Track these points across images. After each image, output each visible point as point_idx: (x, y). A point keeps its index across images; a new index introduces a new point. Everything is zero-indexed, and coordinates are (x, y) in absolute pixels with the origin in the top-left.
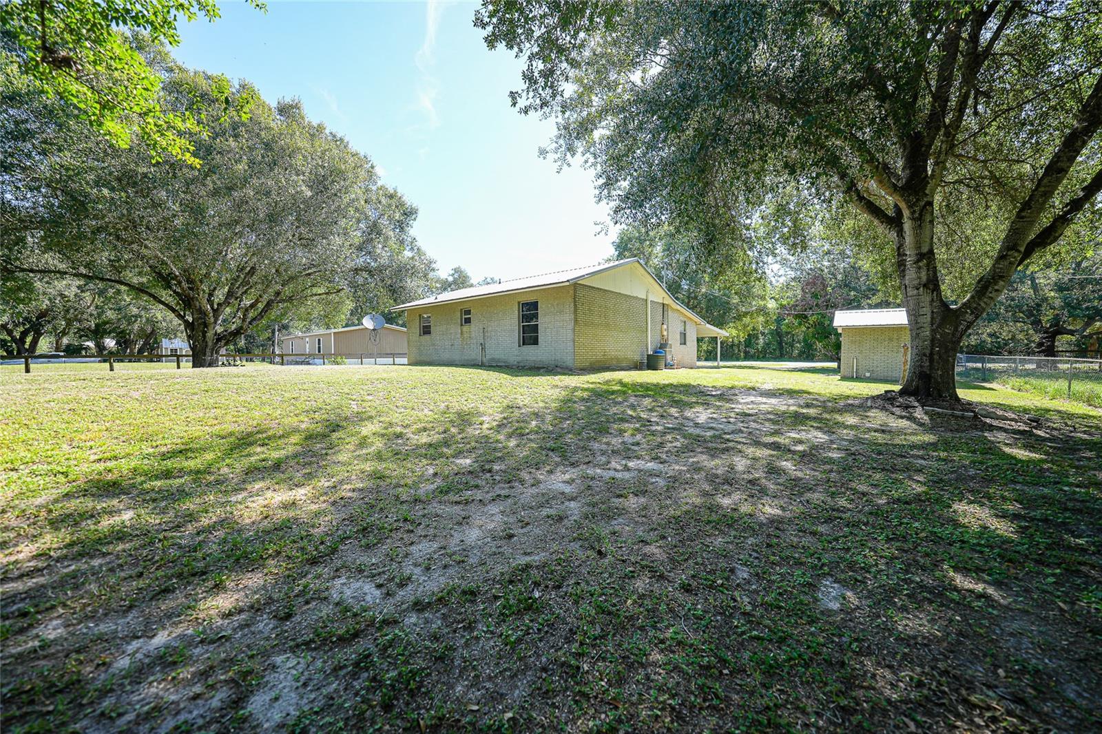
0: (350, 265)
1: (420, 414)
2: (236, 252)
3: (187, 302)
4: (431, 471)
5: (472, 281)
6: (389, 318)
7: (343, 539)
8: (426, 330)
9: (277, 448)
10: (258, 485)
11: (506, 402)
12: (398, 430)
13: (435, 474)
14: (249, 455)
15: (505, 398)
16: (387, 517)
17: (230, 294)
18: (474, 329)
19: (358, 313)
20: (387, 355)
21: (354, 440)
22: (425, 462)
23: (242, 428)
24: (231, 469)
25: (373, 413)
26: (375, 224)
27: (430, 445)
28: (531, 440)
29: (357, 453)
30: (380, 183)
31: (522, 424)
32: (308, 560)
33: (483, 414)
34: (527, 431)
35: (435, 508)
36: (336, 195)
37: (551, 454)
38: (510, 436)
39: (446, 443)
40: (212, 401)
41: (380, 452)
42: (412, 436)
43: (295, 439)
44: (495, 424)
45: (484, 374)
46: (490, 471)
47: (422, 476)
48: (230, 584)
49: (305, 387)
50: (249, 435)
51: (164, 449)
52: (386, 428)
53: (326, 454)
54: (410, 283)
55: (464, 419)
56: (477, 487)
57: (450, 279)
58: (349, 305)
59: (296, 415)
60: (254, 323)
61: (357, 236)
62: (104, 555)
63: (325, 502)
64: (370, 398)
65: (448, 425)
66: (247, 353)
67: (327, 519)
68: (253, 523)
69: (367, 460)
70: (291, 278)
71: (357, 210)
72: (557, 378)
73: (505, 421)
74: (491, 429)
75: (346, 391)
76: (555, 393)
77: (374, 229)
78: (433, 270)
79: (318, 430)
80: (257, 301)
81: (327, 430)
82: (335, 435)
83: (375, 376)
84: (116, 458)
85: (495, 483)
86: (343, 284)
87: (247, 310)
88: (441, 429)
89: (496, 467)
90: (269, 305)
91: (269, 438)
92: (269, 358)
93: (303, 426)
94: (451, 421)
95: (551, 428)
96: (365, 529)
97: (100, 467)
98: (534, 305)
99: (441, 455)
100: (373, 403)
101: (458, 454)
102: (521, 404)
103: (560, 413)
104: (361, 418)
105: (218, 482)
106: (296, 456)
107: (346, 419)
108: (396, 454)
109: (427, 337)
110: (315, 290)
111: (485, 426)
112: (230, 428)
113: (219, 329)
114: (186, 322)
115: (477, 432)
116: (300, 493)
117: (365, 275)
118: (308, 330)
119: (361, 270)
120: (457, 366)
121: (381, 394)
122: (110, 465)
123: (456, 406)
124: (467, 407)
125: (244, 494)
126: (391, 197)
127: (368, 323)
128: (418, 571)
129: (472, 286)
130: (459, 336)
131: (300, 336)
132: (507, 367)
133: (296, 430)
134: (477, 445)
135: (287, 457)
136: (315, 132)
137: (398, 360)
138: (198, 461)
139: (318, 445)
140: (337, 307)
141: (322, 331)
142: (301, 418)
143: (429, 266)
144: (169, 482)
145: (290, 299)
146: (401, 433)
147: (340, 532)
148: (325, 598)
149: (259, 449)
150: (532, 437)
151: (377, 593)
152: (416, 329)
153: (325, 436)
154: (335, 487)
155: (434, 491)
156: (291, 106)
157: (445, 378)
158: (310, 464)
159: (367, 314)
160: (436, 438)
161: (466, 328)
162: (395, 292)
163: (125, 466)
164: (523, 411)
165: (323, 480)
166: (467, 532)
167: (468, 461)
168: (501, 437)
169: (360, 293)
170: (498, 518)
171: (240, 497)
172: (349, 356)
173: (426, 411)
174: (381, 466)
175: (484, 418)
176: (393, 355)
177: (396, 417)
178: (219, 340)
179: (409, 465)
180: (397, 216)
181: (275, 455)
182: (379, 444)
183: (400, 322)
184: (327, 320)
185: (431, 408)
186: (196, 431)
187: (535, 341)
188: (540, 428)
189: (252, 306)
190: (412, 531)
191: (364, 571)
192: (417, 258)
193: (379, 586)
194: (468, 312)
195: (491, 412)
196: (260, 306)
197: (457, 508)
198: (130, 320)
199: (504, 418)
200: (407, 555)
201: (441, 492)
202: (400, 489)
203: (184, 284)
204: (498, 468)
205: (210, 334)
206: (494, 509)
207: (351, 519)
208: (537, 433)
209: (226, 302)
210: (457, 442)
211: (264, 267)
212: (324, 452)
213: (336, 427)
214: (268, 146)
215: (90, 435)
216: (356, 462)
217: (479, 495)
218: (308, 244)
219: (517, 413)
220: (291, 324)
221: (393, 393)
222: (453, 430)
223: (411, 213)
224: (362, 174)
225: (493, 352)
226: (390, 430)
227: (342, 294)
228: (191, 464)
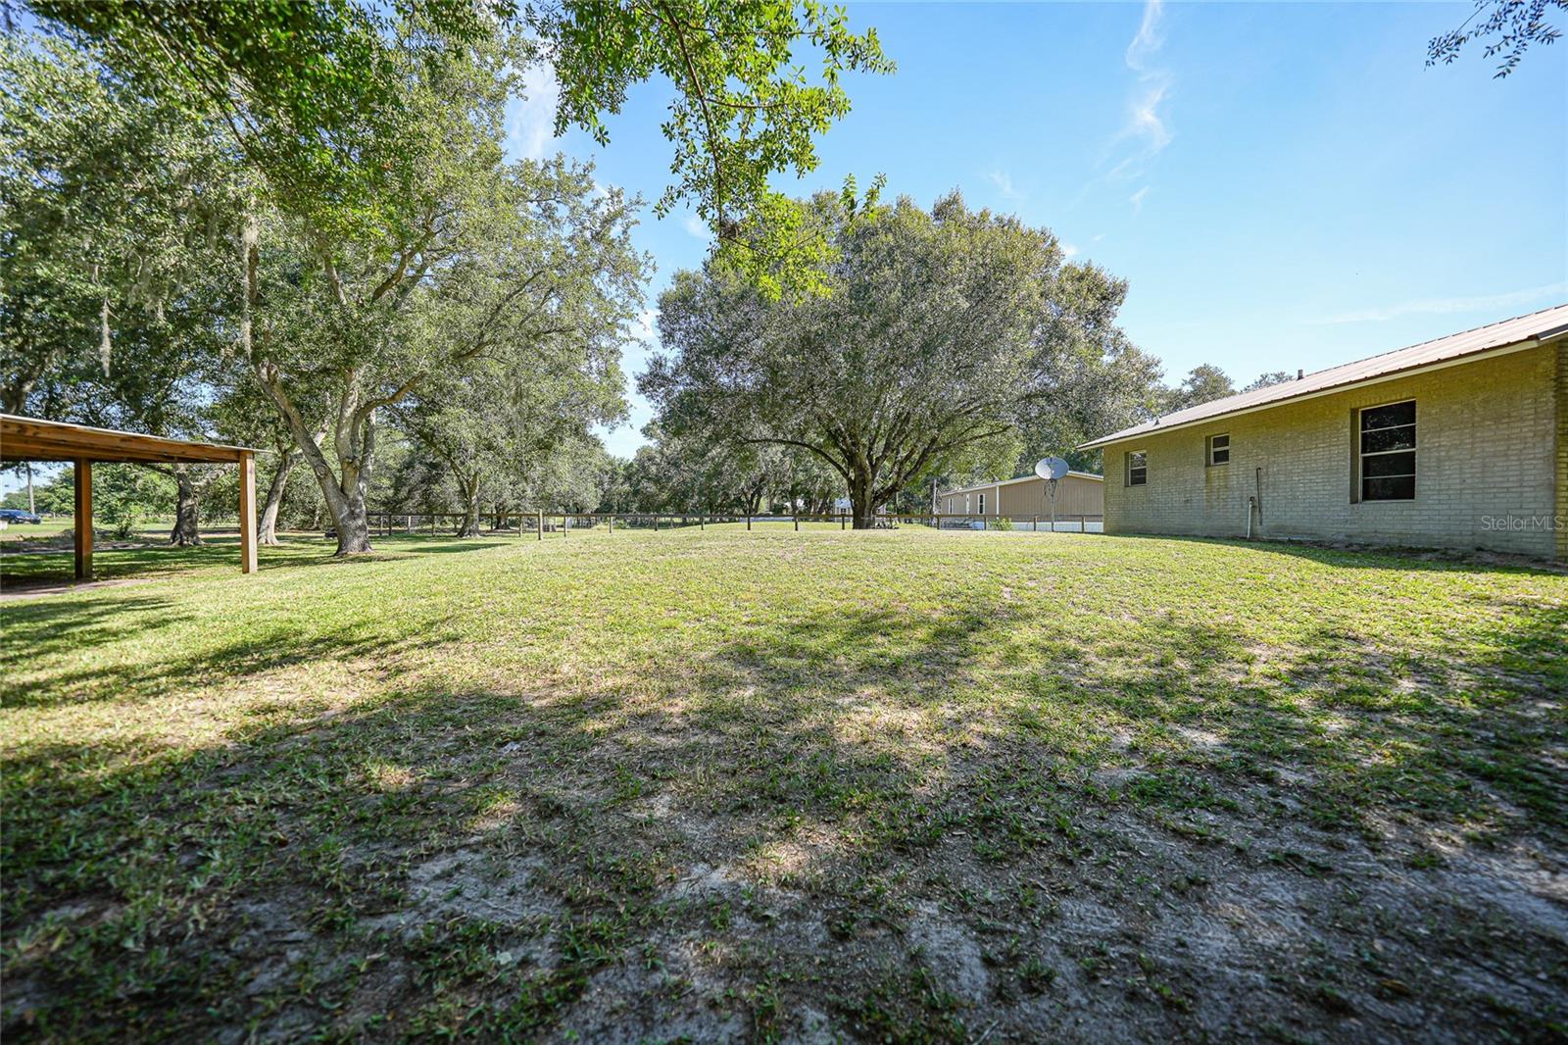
0: (1020, 390)
1: (1113, 623)
2: (893, 398)
3: (851, 458)
4: (1126, 739)
5: (1232, 387)
6: (1077, 462)
7: (952, 825)
8: (1138, 478)
9: (900, 643)
10: (869, 690)
11: (1314, 624)
12: (1072, 644)
13: (1133, 750)
14: (868, 645)
15: (1314, 611)
16: (1028, 809)
17: (887, 446)
18: (1237, 472)
19: (1031, 457)
20: (1072, 517)
21: (1000, 650)
22: (1114, 716)
23: (869, 607)
24: (847, 660)
25: (1034, 610)
26: (1056, 324)
27: (1129, 685)
28: (1399, 730)
29: (1000, 672)
30: (1063, 264)
31: (1366, 682)
32: (895, 841)
33: (1253, 642)
34: (1383, 702)
35: (1125, 825)
36: (1000, 298)
37: (1480, 786)
38: (1327, 705)
39: (1162, 688)
40: (847, 570)
41: (1036, 678)
42: (1094, 659)
43: (922, 633)
44: (1284, 667)
45: (1257, 557)
46: (1268, 779)
47: (1106, 744)
48: (800, 832)
49: (946, 560)
50: (875, 618)
51: (795, 621)
52: (1050, 638)
53: (957, 664)
54: (1110, 405)
55: (1207, 646)
56: (1230, 809)
57: (1187, 389)
58: (1019, 448)
59: (929, 599)
60: (910, 478)
61: (1030, 349)
62: (721, 733)
63: (940, 743)
64: (1032, 584)
65: (1169, 651)
66: (905, 513)
67: (937, 775)
68: (850, 745)
69: (1014, 688)
70: (949, 420)
71: (1030, 310)
72: (1482, 577)
73: (1312, 666)
74: (1272, 677)
75: (999, 570)
76: (1485, 617)
77: (1057, 332)
78: (1154, 377)
79: (953, 624)
80: (912, 452)
81: (964, 627)
82: (973, 637)
83: (1046, 551)
84: (758, 623)
85: (1280, 815)
86: (1012, 419)
87: (902, 463)
88: (1154, 658)
89: (1287, 775)
90: (923, 456)
91: (893, 626)
92: (927, 520)
93: (935, 616)
94: (1175, 645)
95: (1470, 708)
96: (987, 819)
97: (746, 630)
98: (1407, 411)
99: (1151, 712)
100: (1034, 595)
101: (1189, 717)
102: (1362, 632)
103: (1508, 672)
104: (1017, 615)
105: (832, 675)
106: (919, 658)
107: (992, 613)
108: (1064, 688)
109: (1139, 489)
110: (978, 432)
111: (1257, 668)
112: (858, 606)
113: (877, 486)
114: (849, 479)
115: (1237, 678)
116: (914, 718)
117: (1042, 402)
118: (970, 483)
119: (1036, 396)
120: (1195, 538)
121: (1049, 580)
122: (753, 629)
123: (1188, 617)
124: (1213, 620)
125: (852, 699)
126: (1081, 278)
127: (1043, 471)
128: (1067, 967)
129: (1233, 393)
130: (1202, 484)
131: (961, 491)
132: (1319, 544)
133: (925, 621)
134: (1237, 709)
135: (908, 658)
136: (976, 225)
137: (1090, 526)
138: (820, 641)
139: (949, 648)
140: (1003, 451)
141: (986, 484)
142: (934, 604)
143: (1147, 370)
144: (791, 661)
145: (947, 446)
146: (1076, 651)
147: (948, 809)
148: (900, 933)
149: (880, 639)
150: (1404, 721)
151: (982, 975)
152: (1119, 475)
153: (960, 635)
154: (958, 722)
155: (1126, 788)
156: (949, 203)
157: (1169, 562)
158: (933, 674)
159: (1042, 457)
160: (1142, 673)
161: (1217, 471)
162: (1086, 421)
163: (764, 633)
164: (1370, 649)
165: (946, 704)
166: (1197, 923)
167: (1211, 739)
168: (1301, 701)
169: (1033, 429)
170: (1292, 922)
171: (847, 700)
172: (1018, 518)
173: (1125, 617)
174: (1034, 705)
175: (1257, 652)
176: (1081, 518)
177: (1070, 622)
178: (876, 498)
179: (1083, 716)
180: (1091, 304)
181: (897, 651)
182: (1036, 664)
183: (1096, 468)
184: (991, 470)
185: (1137, 613)
186: (826, 604)
187: (1405, 490)
188: (1429, 702)
189: (908, 458)
190: (1071, 863)
191: (969, 910)
192: (1123, 362)
193: (988, 962)
194: (1225, 441)
195: (1274, 638)
196: (916, 456)
197: (1175, 848)
198: (813, 479)
199: (1312, 658)
200: (1051, 916)
201: (1142, 794)
202: (1062, 760)
203: (849, 441)
204: (1292, 778)
205: (868, 493)
206: (1280, 890)
207: (971, 789)
208: (1417, 712)
209: (884, 457)
210: (1186, 691)
211: (922, 410)
212: (955, 659)
213: (975, 624)
214: (923, 262)
215: (749, 596)
216: (996, 686)
217: (1236, 834)
218: (965, 372)
219: (1348, 652)
220: (952, 477)
221: (1069, 580)
222: (1182, 665)
223: (1114, 294)
224: (1038, 257)
225: (1278, 513)
226: (1058, 642)
227: (1010, 433)
228: (813, 644)
